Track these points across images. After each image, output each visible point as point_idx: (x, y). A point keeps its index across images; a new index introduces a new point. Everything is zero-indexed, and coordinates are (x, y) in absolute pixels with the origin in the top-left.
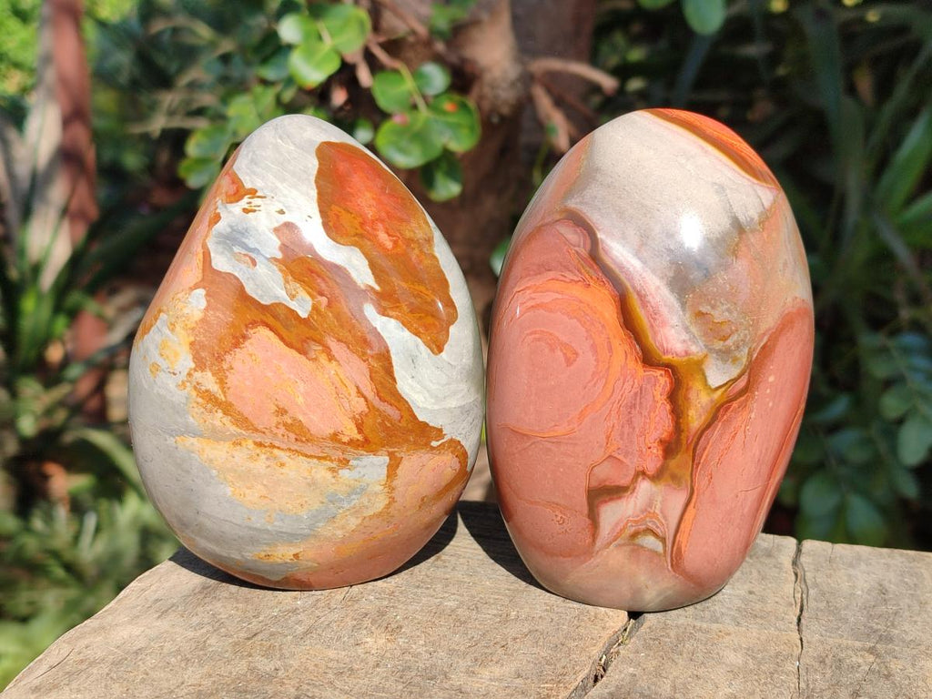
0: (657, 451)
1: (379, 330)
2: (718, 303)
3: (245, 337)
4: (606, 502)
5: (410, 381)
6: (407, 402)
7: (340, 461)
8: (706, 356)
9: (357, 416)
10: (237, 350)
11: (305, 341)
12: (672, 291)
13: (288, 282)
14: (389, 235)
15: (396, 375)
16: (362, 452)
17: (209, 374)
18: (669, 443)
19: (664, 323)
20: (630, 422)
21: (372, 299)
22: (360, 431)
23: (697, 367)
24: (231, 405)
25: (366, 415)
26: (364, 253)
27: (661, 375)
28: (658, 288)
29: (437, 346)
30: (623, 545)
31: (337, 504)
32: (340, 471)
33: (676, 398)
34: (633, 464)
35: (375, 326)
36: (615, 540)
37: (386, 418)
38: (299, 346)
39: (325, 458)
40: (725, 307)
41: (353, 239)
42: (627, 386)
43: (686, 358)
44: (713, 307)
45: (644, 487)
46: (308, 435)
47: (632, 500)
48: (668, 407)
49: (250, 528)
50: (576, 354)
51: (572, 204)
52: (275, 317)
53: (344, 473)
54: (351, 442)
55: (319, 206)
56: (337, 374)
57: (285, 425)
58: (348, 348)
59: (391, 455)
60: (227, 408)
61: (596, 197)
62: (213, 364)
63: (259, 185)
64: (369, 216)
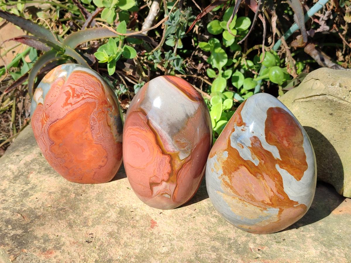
0: (167, 175)
1: (280, 172)
2: (182, 138)
3: (238, 168)
4: (154, 186)
5: (288, 188)
6: (287, 194)
7: (264, 208)
8: (179, 152)
9: (270, 197)
10: (236, 172)
11: (256, 173)
12: (169, 135)
13: (253, 155)
14: (287, 142)
15: (284, 187)
16: (271, 207)
17: (227, 177)
18: (170, 173)
19: (167, 144)
20: (159, 168)
21: (278, 163)
22: (271, 201)
23: (177, 155)
24: (233, 187)
25: (273, 197)
26: (278, 148)
27: (167, 157)
28: (165, 134)
29: (299, 178)
30: (160, 196)
31: (262, 219)
32: (264, 211)
33: (171, 162)
34: (161, 178)
35: (278, 171)
36: (157, 195)
37: (279, 198)
38: (254, 174)
39: (259, 207)
40: (184, 139)
41: (275, 143)
42: (158, 159)
43: (173, 153)
44: (181, 139)
45: (164, 184)
46: (255, 200)
47: (161, 186)
48: (169, 165)
49: (236, 219)
50: (145, 149)
51: (142, 107)
52: (248, 164)
53: (265, 212)
54: (268, 204)
55: (265, 131)
56: (265, 184)
57: (248, 195)
58: (269, 177)
59: (280, 209)
60: (232, 188)
61: (148, 107)
62: (228, 174)
63: (247, 122)
64: (281, 135)
